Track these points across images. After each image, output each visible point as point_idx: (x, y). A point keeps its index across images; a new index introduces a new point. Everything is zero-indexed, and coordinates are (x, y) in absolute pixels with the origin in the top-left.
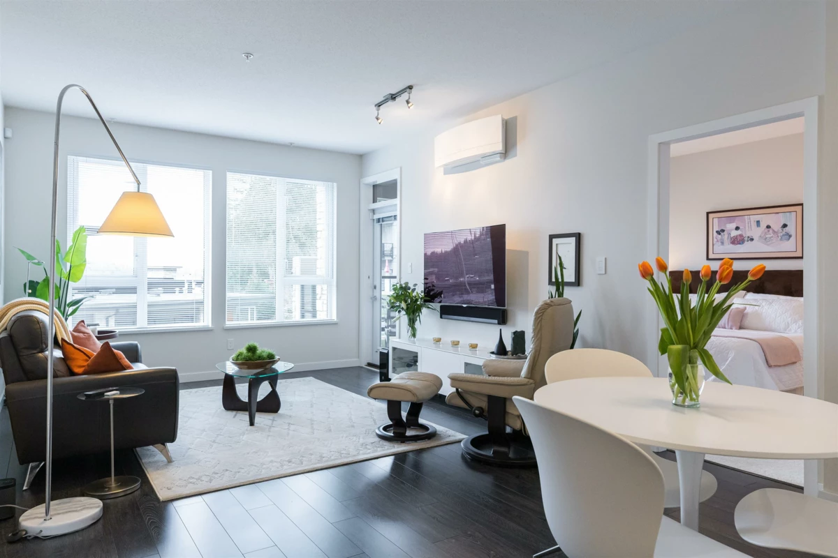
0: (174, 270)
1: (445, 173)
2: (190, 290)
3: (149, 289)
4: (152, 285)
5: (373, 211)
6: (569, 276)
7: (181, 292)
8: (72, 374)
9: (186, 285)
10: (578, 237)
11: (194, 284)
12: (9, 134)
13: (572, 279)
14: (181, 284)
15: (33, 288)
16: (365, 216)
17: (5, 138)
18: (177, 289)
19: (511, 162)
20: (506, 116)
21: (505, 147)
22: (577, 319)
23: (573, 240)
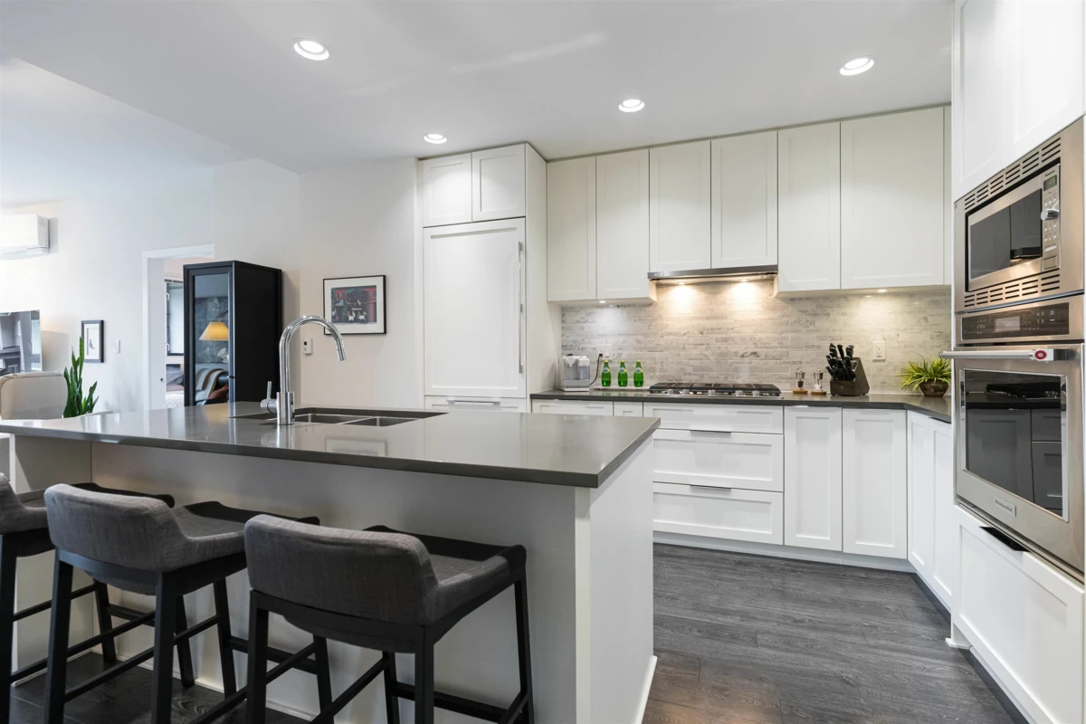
6: (93, 353)
10: (101, 323)
13: (97, 357)
19: (51, 257)
20: (48, 216)
21: (49, 242)
22: (92, 389)
23: (97, 326)
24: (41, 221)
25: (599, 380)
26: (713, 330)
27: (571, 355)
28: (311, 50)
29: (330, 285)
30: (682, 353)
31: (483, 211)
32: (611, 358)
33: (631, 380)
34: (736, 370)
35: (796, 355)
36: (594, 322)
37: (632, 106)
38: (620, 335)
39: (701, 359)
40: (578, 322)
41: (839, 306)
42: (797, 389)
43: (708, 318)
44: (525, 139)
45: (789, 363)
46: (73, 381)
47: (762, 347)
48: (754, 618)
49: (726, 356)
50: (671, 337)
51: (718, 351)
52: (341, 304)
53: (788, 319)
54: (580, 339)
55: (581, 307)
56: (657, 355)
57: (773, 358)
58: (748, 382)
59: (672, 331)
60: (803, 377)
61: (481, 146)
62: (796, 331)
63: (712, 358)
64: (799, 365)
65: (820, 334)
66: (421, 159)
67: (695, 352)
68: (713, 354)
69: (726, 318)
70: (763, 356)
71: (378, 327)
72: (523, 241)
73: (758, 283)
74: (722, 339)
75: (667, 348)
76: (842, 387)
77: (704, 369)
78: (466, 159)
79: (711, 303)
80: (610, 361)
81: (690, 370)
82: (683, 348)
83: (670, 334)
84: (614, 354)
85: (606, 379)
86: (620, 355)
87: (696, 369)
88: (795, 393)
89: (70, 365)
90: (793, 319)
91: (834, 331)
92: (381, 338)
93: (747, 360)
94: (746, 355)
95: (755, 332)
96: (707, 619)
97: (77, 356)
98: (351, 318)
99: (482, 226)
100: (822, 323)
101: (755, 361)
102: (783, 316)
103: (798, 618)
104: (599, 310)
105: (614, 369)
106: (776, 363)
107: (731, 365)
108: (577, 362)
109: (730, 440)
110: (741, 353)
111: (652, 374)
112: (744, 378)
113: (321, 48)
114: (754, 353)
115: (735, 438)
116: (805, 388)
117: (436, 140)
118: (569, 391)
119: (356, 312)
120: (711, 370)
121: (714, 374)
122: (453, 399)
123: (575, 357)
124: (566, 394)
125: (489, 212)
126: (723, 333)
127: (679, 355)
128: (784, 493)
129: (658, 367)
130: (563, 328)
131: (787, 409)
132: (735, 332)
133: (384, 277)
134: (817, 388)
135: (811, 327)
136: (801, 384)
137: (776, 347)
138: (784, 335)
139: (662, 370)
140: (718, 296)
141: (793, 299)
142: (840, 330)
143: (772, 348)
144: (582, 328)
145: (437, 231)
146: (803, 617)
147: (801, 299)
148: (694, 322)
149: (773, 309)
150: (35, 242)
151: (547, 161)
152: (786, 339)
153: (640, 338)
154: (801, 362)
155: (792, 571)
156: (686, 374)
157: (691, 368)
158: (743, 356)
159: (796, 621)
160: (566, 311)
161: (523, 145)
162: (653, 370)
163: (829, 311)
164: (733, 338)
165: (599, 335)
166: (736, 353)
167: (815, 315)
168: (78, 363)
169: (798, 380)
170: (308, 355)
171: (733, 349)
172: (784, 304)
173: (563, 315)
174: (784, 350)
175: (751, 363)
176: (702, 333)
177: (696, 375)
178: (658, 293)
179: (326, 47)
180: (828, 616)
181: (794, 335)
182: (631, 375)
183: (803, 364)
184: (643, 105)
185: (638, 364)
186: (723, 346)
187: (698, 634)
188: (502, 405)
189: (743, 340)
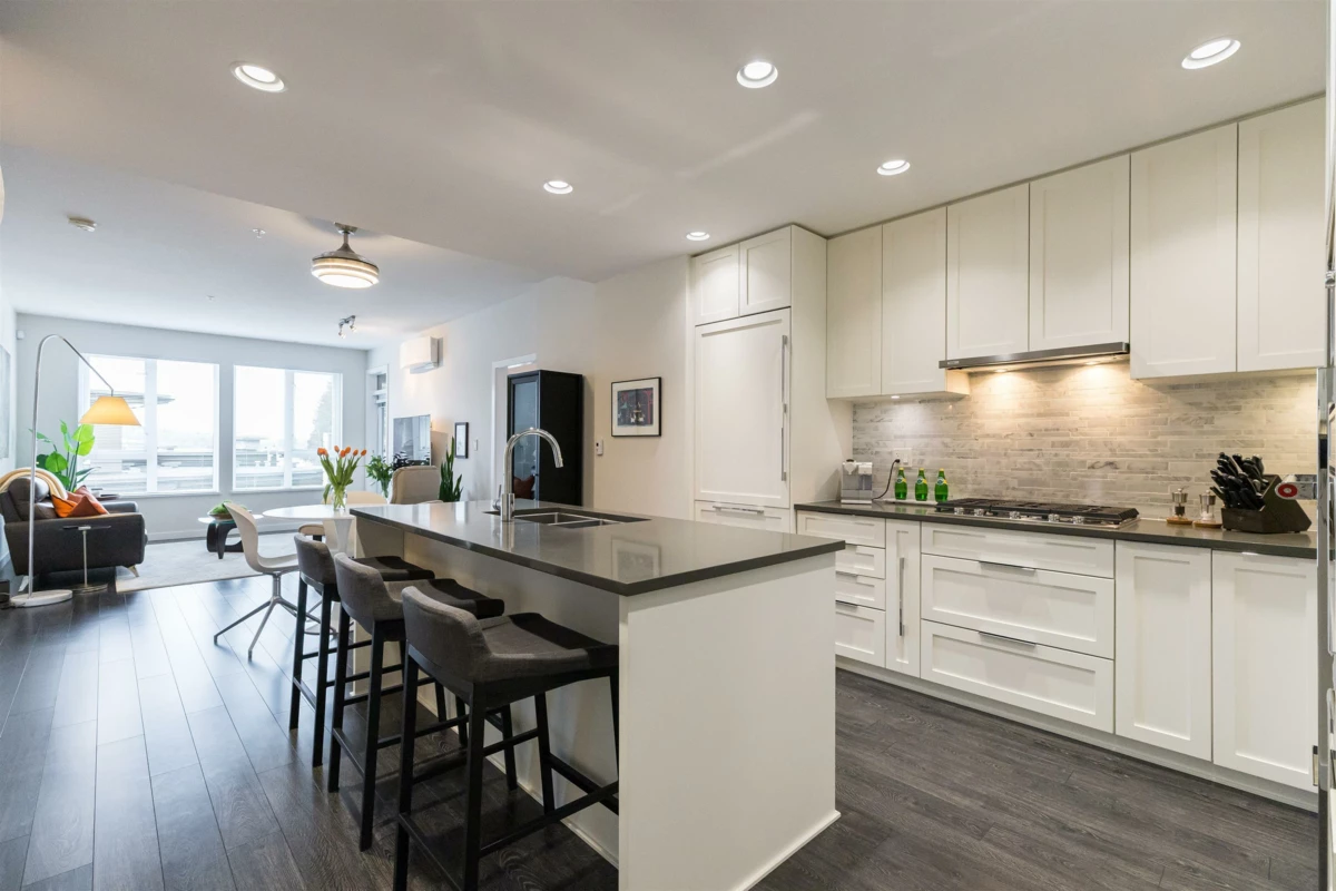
0: (257, 441)
1: (412, 372)
2: (274, 463)
3: (159, 463)
4: (161, 460)
5: (378, 397)
6: (461, 451)
7: (262, 465)
8: (58, 516)
9: (269, 456)
10: (467, 425)
11: (278, 456)
12: (21, 335)
13: (463, 454)
14: (264, 456)
15: (42, 461)
16: (370, 401)
17: (18, 339)
18: (258, 462)
19: (440, 369)
20: (437, 337)
21: (438, 359)
22: (459, 480)
23: (464, 427)
24: (433, 340)
25: (892, 491)
26: (1048, 431)
27: (852, 461)
28: (558, 187)
29: (618, 387)
30: (1004, 461)
31: (751, 303)
32: (910, 465)
33: (911, 493)
34: (1082, 486)
35: (1181, 467)
36: (891, 421)
37: (894, 167)
38: (922, 436)
39: (1031, 469)
40: (872, 421)
41: (1258, 394)
42: (1175, 517)
43: (1039, 415)
44: (791, 221)
45: (1168, 479)
46: (447, 473)
47: (1122, 456)
48: (1005, 810)
49: (1067, 466)
50: (988, 441)
51: (1055, 459)
52: (625, 406)
53: (1166, 415)
54: (873, 441)
55: (876, 404)
56: (970, 462)
57: (1143, 471)
58: (1099, 503)
59: (988, 432)
60: (1185, 501)
61: (748, 235)
62: (1180, 433)
63: (1045, 468)
64: (1184, 483)
65: (1223, 438)
66: (695, 255)
67: (1021, 460)
68: (1047, 463)
69: (1067, 415)
70: (1124, 468)
71: (653, 429)
72: (787, 334)
73: (1116, 366)
74: (1062, 442)
75: (982, 454)
76: (1241, 518)
77: (1033, 482)
78: (732, 251)
79: (1045, 395)
80: (909, 469)
81: (1014, 483)
82: (1005, 454)
83: (988, 436)
84: (914, 460)
85: (901, 491)
86: (922, 461)
87: (1022, 482)
88: (1171, 523)
89: (444, 460)
90: (1175, 415)
91: (1250, 432)
92: (656, 440)
93: (1098, 472)
94: (1096, 466)
95: (1111, 434)
96: (939, 794)
97: (450, 454)
98: (633, 420)
99: (751, 319)
100: (1225, 421)
101: (1111, 475)
102: (1158, 412)
103: (1071, 825)
104: (897, 406)
105: (911, 478)
106: (1146, 479)
107: (1075, 479)
108: (857, 469)
109: (1033, 579)
110: (1089, 463)
111: (962, 486)
112: (1094, 497)
113: (565, 185)
114: (1111, 464)
115: (1042, 577)
116: (1187, 516)
117: (698, 237)
118: (846, 503)
119: (637, 414)
120: (1044, 484)
121: (1051, 490)
122: (720, 505)
123: (855, 464)
124: (843, 507)
125: (755, 305)
126: (1063, 435)
127: (998, 463)
128: (1114, 660)
129: (970, 478)
130: (854, 428)
131: (1121, 546)
132: (1081, 434)
133: (660, 379)
134: (1205, 517)
135: (1207, 428)
136: (1180, 510)
137: (1146, 456)
138: (1159, 439)
139: (975, 482)
140: (1057, 385)
141: (1175, 387)
142: (1260, 432)
143: (1141, 456)
144: (876, 429)
145: (709, 330)
146: (1079, 827)
147: (1188, 386)
148: (1022, 421)
149: (1141, 401)
150: (429, 360)
151: (827, 238)
152: (1164, 444)
153: (947, 440)
154: (1188, 479)
155: (1117, 772)
156: (1008, 489)
157: (1016, 481)
158: (1092, 467)
159: (1064, 828)
160: (860, 410)
161: (788, 228)
162: (963, 481)
163: (1241, 402)
164: (1077, 443)
165: (896, 437)
166: (1083, 463)
167: (1214, 408)
168: (450, 460)
169: (1174, 505)
170: (601, 455)
171: (1078, 456)
172: (1160, 394)
173: (855, 413)
174: (1159, 459)
175: (1103, 477)
176: (1031, 435)
177: (1023, 490)
178: (971, 384)
179: (570, 184)
180: (1124, 836)
181: (1176, 438)
182: (931, 485)
183: (1193, 481)
184: (908, 165)
185: (941, 474)
186: (1063, 453)
187: (912, 806)
188: (765, 514)
189: (1092, 443)
